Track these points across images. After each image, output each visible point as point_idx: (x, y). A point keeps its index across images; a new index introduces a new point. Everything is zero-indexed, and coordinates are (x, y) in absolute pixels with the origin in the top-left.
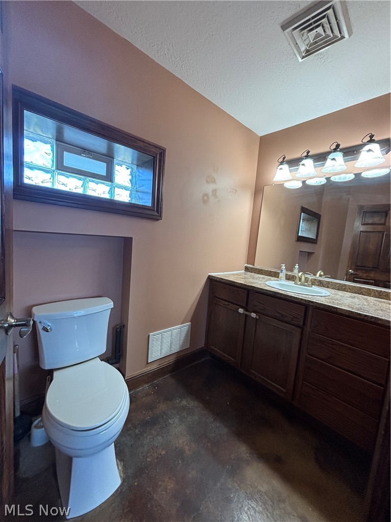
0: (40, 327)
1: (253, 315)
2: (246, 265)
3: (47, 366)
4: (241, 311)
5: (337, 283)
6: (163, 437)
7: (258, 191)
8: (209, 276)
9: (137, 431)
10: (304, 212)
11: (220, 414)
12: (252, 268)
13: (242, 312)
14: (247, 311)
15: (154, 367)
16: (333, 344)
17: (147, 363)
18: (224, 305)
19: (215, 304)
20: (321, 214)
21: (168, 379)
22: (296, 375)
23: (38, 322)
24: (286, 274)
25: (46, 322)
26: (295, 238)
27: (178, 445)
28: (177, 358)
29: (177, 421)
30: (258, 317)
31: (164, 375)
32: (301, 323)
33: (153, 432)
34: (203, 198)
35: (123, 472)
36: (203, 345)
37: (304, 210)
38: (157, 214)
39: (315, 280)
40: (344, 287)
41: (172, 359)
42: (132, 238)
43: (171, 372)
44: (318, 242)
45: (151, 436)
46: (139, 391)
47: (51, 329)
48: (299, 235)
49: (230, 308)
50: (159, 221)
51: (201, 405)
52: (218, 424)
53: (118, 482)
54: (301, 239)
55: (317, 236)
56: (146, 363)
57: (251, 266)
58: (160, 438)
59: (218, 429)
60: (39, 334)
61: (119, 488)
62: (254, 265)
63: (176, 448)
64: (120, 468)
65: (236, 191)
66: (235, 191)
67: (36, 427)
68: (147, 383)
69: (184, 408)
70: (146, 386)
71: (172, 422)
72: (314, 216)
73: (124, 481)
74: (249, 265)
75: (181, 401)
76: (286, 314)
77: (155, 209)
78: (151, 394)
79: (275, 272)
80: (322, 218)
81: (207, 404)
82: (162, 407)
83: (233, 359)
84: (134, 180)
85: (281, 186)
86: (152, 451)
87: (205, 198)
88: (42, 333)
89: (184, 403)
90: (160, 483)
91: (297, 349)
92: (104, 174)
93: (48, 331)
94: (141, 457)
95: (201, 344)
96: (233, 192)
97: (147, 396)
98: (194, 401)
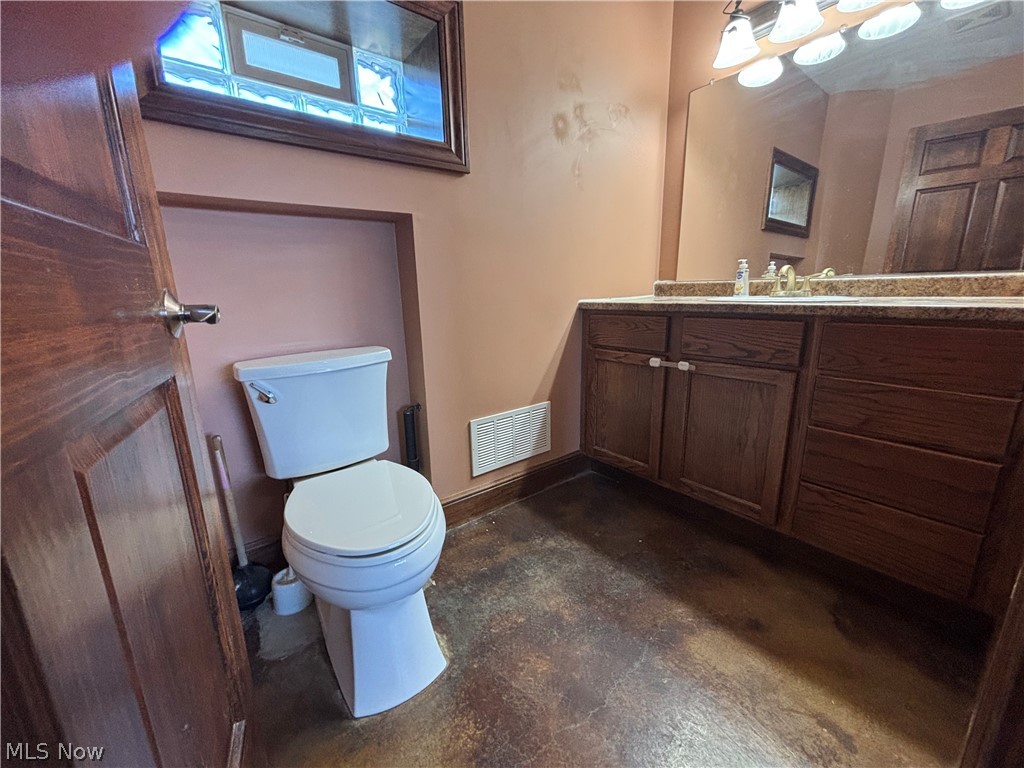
0: (253, 395)
1: (684, 366)
2: (658, 282)
3: (280, 474)
4: (655, 362)
5: (873, 282)
6: (517, 597)
7: (676, 109)
8: (580, 304)
9: (465, 589)
10: (780, 163)
11: (627, 559)
12: (671, 287)
13: (657, 365)
14: (668, 359)
15: (486, 485)
16: (873, 392)
17: (472, 478)
18: (616, 358)
19: (597, 360)
20: (819, 168)
21: (514, 508)
22: (784, 472)
23: (247, 385)
24: (751, 284)
25: (262, 383)
26: (760, 224)
27: (547, 609)
28: (528, 469)
29: (540, 572)
30: (693, 368)
31: (505, 502)
32: (796, 361)
33: (498, 591)
34: (556, 125)
35: (448, 649)
36: (578, 448)
37: (780, 158)
38: (457, 160)
39: (818, 283)
40: (890, 287)
41: (519, 472)
42: (411, 215)
43: (521, 496)
44: (812, 235)
45: (495, 597)
46: (460, 530)
47: (274, 398)
48: (769, 216)
49: (630, 362)
50: (463, 178)
51: (585, 546)
52: (623, 575)
53: (442, 664)
54: (774, 227)
55: (809, 221)
56: (469, 477)
57: (669, 282)
58: (511, 599)
59: (625, 583)
60: (253, 407)
61: (444, 672)
62: (675, 280)
63: (546, 613)
64: (442, 644)
65: (627, 110)
66: (623, 109)
67: (280, 583)
68: (475, 515)
69: (553, 551)
70: (474, 521)
71: (531, 574)
72: (802, 174)
73: (452, 661)
74: (664, 282)
75: (543, 541)
76: (758, 348)
77: (453, 148)
78: (485, 533)
79: (724, 285)
80: (819, 179)
81: (599, 545)
82: (509, 551)
83: (642, 464)
84: (401, 97)
85: (731, 81)
86: (499, 618)
87: (560, 125)
88: (259, 407)
89: (551, 543)
90: (521, 664)
91: (786, 417)
92: (337, 85)
93: (268, 402)
94: (480, 627)
95: (574, 445)
96: (620, 111)
97: (477, 535)
98: (571, 541)
